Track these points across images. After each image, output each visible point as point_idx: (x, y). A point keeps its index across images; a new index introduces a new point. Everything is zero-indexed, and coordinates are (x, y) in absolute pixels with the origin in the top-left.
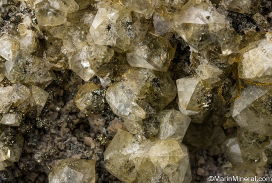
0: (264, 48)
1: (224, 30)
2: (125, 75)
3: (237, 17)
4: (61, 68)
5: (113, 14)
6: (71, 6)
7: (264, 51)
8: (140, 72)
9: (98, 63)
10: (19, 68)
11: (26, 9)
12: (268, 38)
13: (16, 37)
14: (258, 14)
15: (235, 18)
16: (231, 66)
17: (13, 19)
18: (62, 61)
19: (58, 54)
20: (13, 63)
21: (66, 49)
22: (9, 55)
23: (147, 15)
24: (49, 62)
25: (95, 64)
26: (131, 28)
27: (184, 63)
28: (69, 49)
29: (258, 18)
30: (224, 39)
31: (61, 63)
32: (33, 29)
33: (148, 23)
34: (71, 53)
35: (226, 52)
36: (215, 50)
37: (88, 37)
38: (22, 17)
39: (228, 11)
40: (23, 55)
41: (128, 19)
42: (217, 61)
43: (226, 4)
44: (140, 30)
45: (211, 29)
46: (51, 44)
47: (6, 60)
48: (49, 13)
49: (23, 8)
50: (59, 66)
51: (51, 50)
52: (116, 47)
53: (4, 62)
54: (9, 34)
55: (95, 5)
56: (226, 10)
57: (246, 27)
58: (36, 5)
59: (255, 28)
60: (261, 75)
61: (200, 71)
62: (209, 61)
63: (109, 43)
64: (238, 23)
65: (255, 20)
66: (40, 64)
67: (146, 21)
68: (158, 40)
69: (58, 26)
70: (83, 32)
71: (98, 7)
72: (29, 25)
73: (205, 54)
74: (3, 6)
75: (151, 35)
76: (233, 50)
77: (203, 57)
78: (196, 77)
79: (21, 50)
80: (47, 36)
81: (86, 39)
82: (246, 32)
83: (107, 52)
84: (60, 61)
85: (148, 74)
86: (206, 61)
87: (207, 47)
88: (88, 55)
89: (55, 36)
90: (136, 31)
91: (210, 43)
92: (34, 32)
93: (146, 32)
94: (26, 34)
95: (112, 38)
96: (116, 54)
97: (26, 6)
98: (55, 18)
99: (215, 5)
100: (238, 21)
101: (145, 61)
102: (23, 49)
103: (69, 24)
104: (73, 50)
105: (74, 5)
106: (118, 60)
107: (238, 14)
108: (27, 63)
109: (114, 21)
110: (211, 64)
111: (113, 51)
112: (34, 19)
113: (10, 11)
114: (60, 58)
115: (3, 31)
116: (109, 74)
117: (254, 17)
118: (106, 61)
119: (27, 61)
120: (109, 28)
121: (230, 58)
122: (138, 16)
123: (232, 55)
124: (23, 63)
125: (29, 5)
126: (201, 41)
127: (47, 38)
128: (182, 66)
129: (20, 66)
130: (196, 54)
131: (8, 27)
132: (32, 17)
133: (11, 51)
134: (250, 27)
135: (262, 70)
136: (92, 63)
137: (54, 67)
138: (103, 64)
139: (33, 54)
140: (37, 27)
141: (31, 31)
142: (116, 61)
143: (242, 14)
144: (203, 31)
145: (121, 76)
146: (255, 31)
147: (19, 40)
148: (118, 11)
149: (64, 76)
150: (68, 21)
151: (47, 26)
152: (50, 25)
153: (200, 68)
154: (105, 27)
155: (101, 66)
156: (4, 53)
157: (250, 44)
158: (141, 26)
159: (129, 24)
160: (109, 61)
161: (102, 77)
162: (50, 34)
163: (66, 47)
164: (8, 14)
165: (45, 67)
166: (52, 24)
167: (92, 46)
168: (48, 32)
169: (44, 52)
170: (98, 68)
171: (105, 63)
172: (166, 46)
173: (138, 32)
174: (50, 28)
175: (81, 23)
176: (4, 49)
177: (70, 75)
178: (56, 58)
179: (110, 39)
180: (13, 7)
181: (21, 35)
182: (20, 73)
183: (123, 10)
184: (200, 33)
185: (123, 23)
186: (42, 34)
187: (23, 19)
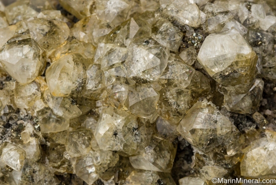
0: (266, 147)
1: (230, 133)
2: (129, 178)
3: (238, 117)
4: (63, 173)
5: (119, 121)
6: (74, 112)
7: (267, 150)
8: (144, 174)
9: (104, 167)
10: (27, 177)
11: (27, 116)
12: (268, 136)
13: (20, 145)
14: (257, 113)
15: (236, 118)
16: (235, 165)
17: (15, 127)
18: (66, 166)
19: (61, 159)
20: (21, 172)
21: (69, 154)
22: (17, 165)
23: (152, 119)
24: (52, 168)
25: (100, 169)
26: (137, 133)
27: (183, 161)
28: (71, 154)
29: (257, 116)
30: (230, 141)
31: (64, 168)
32: (35, 136)
33: (153, 127)
34: (74, 158)
35: (231, 153)
36: (221, 151)
37: (92, 142)
38: (24, 125)
39: (230, 112)
40: (30, 164)
41: (134, 125)
42: (222, 162)
43: (229, 107)
44: (146, 134)
45: (219, 132)
46: (53, 149)
47: (12, 170)
48: (51, 120)
49: (24, 115)
50: (62, 171)
51: (54, 155)
52: (122, 152)
53: (11, 172)
54: (12, 142)
55: (97, 110)
56: (228, 111)
57: (246, 126)
58: (38, 112)
59: (255, 126)
60: (265, 173)
61: (205, 171)
62: (215, 162)
63: (115, 148)
64: (238, 123)
65: (255, 119)
66: (45, 171)
67: (151, 125)
68: (162, 144)
69: (60, 132)
70: (86, 138)
71: (100, 111)
72: (32, 132)
73: (211, 156)
74: (5, 114)
75: (156, 138)
76: (237, 151)
77: (209, 158)
78: (200, 177)
79: (28, 159)
80: (49, 142)
81: (90, 144)
82: (247, 131)
83: (112, 156)
84: (63, 166)
85: (152, 176)
86: (212, 162)
87: (214, 149)
88: (95, 161)
89: (57, 142)
90: (141, 136)
91: (217, 145)
92: (37, 139)
93: (151, 136)
94: (30, 142)
95: (119, 144)
96: (121, 158)
97: (27, 113)
98: (57, 125)
99: (218, 107)
100: (238, 121)
101: (151, 164)
102: (28, 158)
103: (71, 129)
104: (76, 155)
105: (77, 112)
106: (123, 164)
107: (239, 114)
108: (34, 172)
109: (121, 128)
110: (217, 165)
111: (117, 155)
112: (36, 127)
113: (11, 118)
114: (63, 163)
115: (5, 139)
116: (113, 177)
117: (254, 117)
118: (111, 165)
119: (34, 170)
120: (115, 134)
121: (234, 158)
122: (143, 122)
123: (236, 155)
124: (30, 172)
125: (30, 112)
126: (209, 144)
127: (49, 144)
128: (181, 164)
129: (27, 175)
130: (201, 155)
131: (10, 135)
132: (34, 124)
133: (19, 161)
134: (250, 126)
135: (266, 169)
136: (98, 169)
137: (57, 172)
138: (109, 168)
139: (38, 161)
140: (40, 134)
141: (34, 138)
142: (121, 164)
143: (242, 115)
144: (211, 135)
145: (125, 179)
146: (255, 130)
147: (24, 149)
148: (124, 118)
149: (66, 179)
150: (70, 126)
151: (50, 133)
152: (53, 132)
153: (205, 168)
154: (111, 133)
155: (106, 171)
156: (11, 163)
157: (251, 143)
158: (147, 131)
159: (135, 130)
160: (114, 165)
161: (107, 180)
162: (53, 141)
163: (69, 152)
164: (8, 121)
165: (50, 172)
166: (55, 130)
167: (97, 151)
168: (50, 138)
169: (46, 158)
170: (103, 173)
171: (111, 168)
172: (170, 148)
173: (143, 137)
174: (52, 134)
175: (83, 128)
176: (12, 159)
177: (71, 178)
178: (59, 163)
179: (117, 145)
180: (13, 115)
181: (24, 142)
182: (28, 182)
183: (128, 116)
184: (208, 137)
185: (129, 129)
186: (44, 140)
187: (25, 126)
